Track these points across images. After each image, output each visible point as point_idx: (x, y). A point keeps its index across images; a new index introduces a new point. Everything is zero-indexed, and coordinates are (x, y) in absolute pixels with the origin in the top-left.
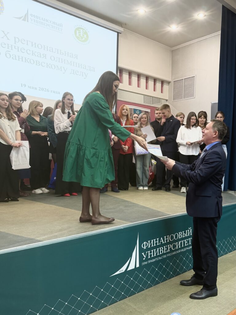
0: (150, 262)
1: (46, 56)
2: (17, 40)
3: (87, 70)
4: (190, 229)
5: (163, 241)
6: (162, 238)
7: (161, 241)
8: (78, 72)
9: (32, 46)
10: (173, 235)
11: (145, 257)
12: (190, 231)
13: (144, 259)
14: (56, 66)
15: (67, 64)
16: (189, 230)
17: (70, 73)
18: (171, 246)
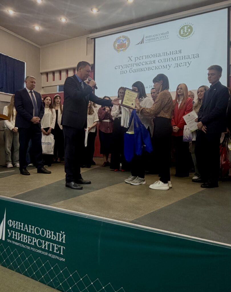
0: (13, 243)
1: (155, 62)
2: (137, 58)
3: (191, 58)
4: (62, 234)
5: (27, 229)
6: (26, 225)
7: (26, 228)
8: (182, 64)
9: (146, 58)
10: (39, 229)
11: (10, 235)
12: (62, 236)
13: (9, 236)
14: (162, 66)
15: (172, 61)
16: (60, 234)
17: (175, 67)
18: (37, 241)
